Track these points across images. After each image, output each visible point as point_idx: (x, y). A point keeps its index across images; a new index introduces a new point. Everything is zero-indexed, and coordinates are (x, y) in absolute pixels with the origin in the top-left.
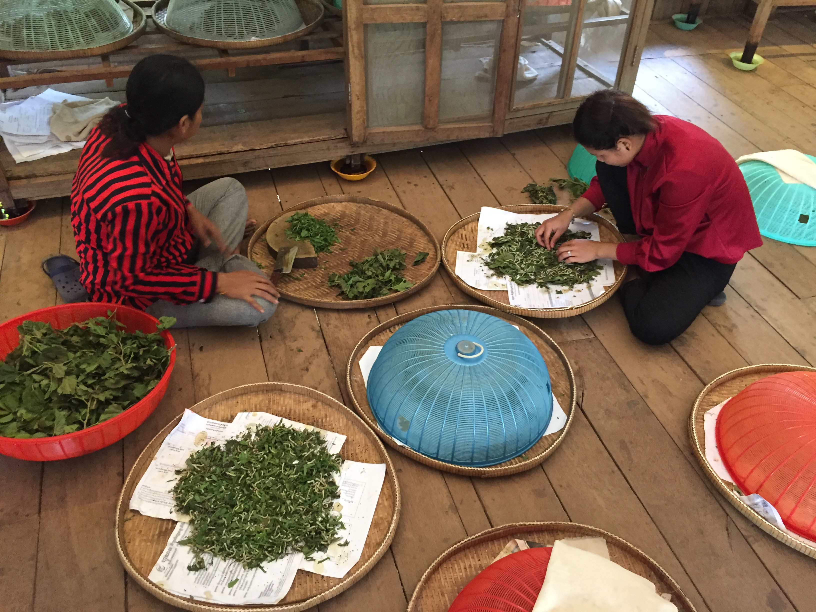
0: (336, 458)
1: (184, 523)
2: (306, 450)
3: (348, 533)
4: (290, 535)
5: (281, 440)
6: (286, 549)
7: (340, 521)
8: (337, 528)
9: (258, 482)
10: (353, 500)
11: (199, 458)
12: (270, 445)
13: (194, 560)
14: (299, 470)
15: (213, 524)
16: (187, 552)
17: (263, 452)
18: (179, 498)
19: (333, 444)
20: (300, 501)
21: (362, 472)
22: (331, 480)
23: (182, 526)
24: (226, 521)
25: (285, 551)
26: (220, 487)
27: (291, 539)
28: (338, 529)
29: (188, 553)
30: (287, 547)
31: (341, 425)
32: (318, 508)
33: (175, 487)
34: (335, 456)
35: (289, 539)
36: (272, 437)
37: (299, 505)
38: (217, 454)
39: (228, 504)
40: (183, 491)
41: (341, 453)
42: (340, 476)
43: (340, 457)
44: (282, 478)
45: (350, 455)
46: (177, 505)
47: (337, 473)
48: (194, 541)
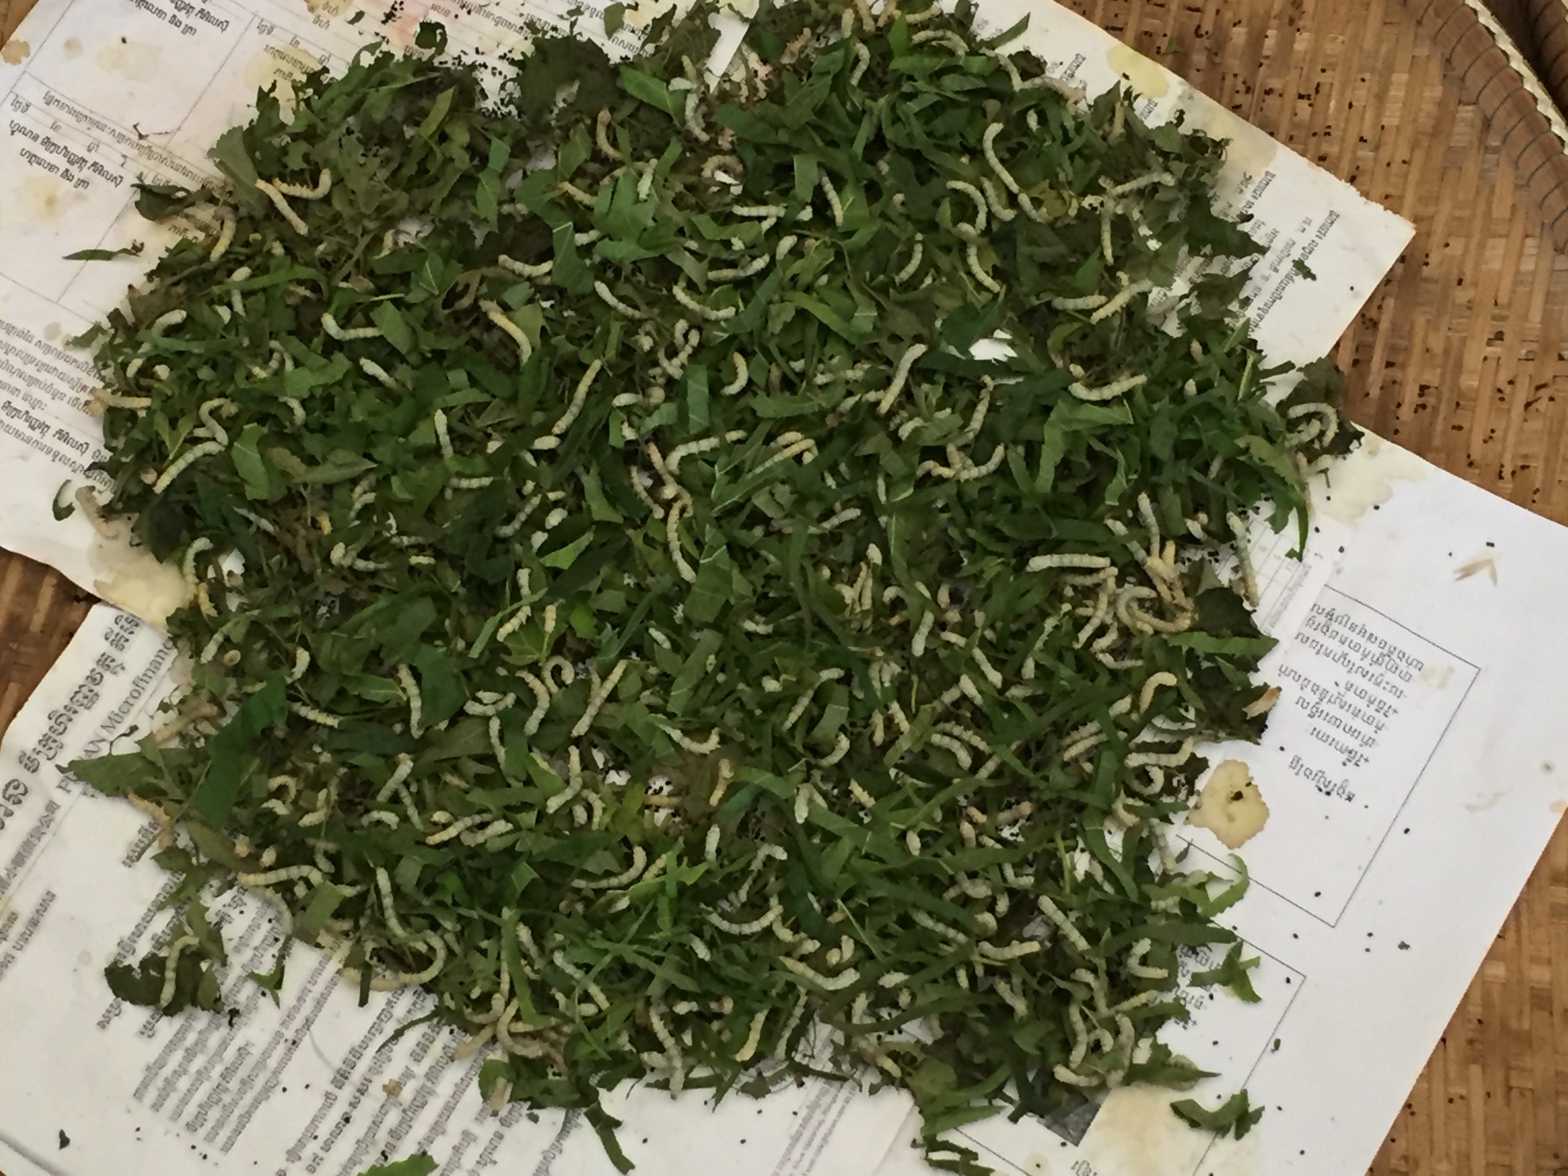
0: (1297, 396)
1: (134, 622)
2: (1089, 270)
3: (1264, 1038)
4: (848, 947)
5: (922, 142)
6: (800, 1032)
7: (1223, 920)
8: (1192, 965)
9: (693, 448)
10: (1356, 779)
11: (310, 135)
12: (840, 159)
13: (162, 922)
14: (1004, 427)
15: (327, 693)
16: (122, 852)
17: (773, 212)
18: (132, 415)
19: (1302, 269)
20: (967, 685)
21: (1467, 572)
22: (1224, 574)
23: (118, 642)
24: (416, 704)
25: (792, 1046)
26: (424, 412)
27: (849, 977)
28: (1198, 980)
29: (133, 858)
30: (807, 1018)
31: (1392, 117)
32: (1085, 783)
33: (115, 316)
34: (1294, 377)
35: (834, 972)
36: (857, 99)
37: (951, 714)
38: (443, 137)
39: (458, 568)
40: (162, 371)
41: (1344, 361)
42: (1297, 555)
43: (1328, 396)
44: (870, 463)
45: (1410, 395)
46: (111, 468)
47: (1277, 524)
48: (185, 780)
